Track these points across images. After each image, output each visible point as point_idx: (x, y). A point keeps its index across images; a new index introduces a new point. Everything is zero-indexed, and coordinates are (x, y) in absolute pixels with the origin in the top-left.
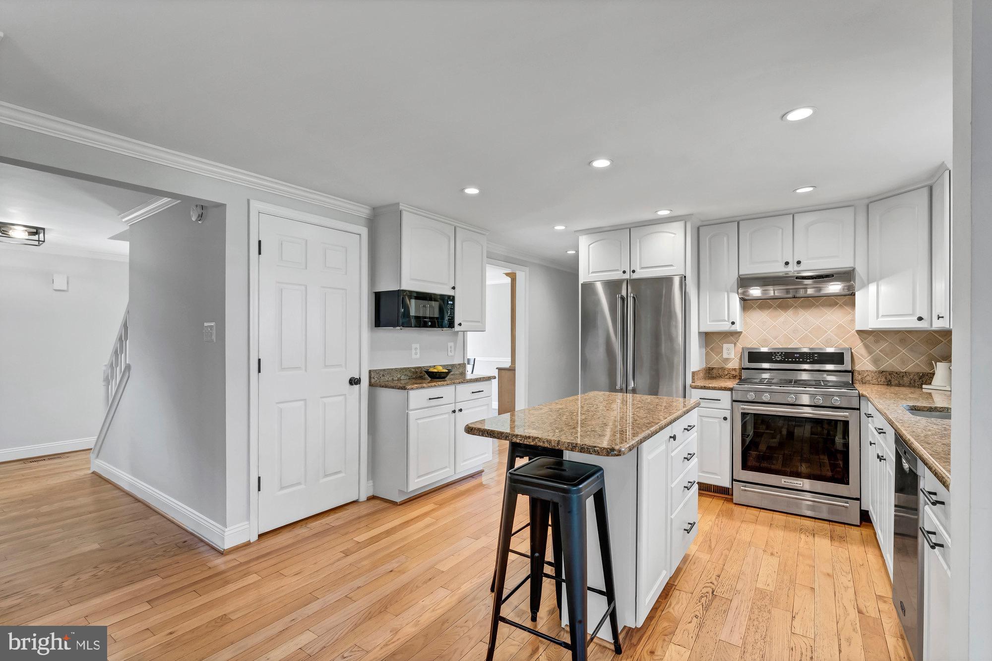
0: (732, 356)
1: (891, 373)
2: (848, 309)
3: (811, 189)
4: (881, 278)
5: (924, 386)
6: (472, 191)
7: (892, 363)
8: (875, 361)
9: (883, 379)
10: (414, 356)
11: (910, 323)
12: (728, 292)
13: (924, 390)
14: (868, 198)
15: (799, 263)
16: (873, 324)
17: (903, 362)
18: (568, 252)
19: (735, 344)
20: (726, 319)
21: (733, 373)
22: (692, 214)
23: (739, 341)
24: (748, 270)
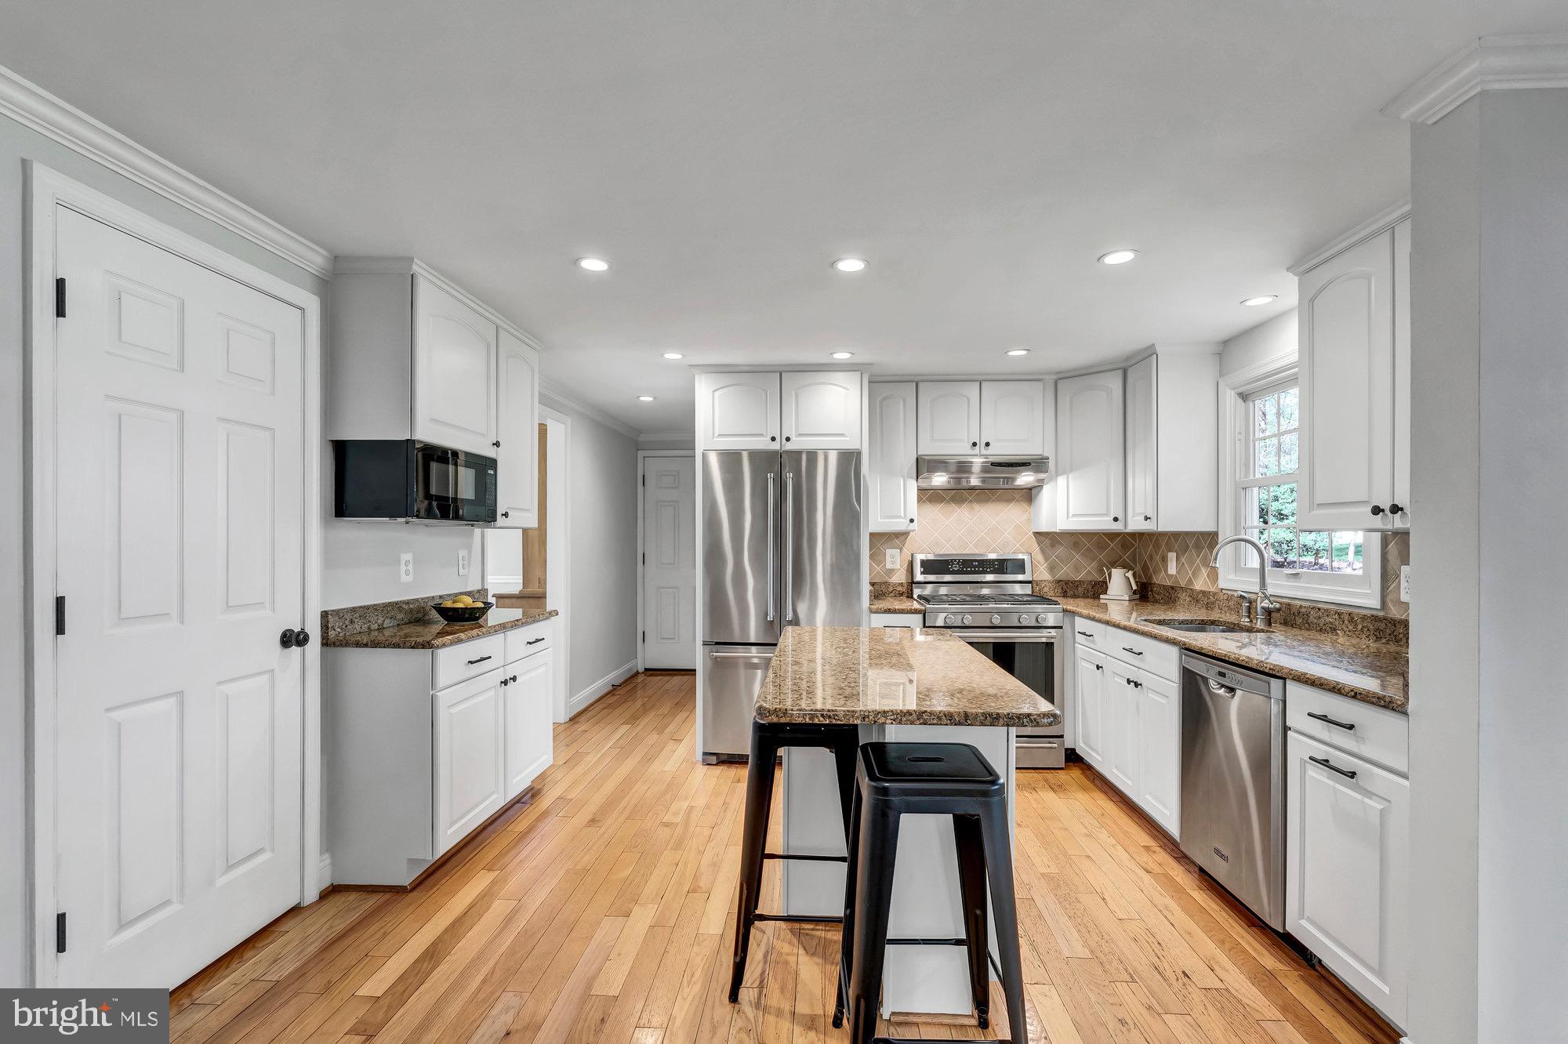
0: (898, 566)
1: (1067, 582)
2: (1025, 505)
3: (1025, 352)
4: (1072, 470)
5: (1101, 596)
6: (594, 265)
7: (1065, 572)
8: (1052, 569)
9: (1060, 591)
10: (404, 578)
11: (1105, 524)
12: (904, 477)
13: (1102, 601)
14: (1057, 373)
15: (987, 444)
16: (1063, 524)
17: (1077, 569)
18: (641, 398)
19: (901, 549)
20: (902, 515)
21: (900, 588)
22: (872, 364)
23: (906, 545)
24: (929, 449)
